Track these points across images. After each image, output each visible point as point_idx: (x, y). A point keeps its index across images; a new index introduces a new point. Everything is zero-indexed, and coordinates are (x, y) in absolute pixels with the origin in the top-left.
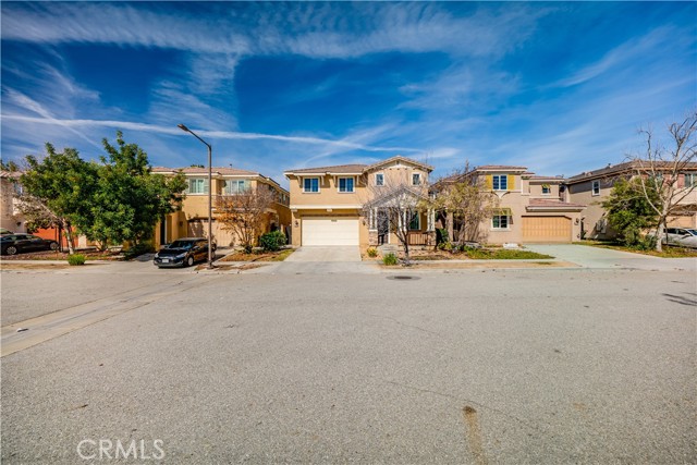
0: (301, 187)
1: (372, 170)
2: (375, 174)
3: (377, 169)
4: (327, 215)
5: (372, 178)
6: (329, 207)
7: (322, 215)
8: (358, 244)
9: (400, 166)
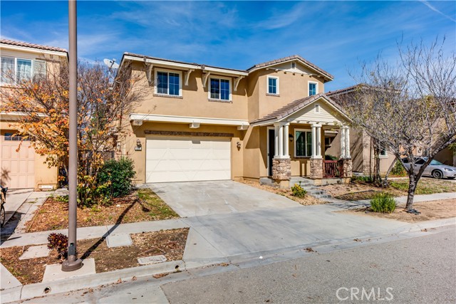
0: (151, 85)
1: (264, 71)
2: (268, 76)
3: (271, 71)
4: (188, 134)
5: (263, 83)
6: (195, 121)
7: (180, 133)
8: (228, 177)
9: (296, 70)
